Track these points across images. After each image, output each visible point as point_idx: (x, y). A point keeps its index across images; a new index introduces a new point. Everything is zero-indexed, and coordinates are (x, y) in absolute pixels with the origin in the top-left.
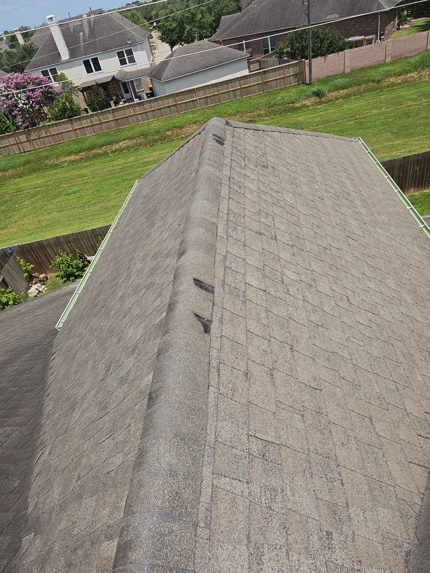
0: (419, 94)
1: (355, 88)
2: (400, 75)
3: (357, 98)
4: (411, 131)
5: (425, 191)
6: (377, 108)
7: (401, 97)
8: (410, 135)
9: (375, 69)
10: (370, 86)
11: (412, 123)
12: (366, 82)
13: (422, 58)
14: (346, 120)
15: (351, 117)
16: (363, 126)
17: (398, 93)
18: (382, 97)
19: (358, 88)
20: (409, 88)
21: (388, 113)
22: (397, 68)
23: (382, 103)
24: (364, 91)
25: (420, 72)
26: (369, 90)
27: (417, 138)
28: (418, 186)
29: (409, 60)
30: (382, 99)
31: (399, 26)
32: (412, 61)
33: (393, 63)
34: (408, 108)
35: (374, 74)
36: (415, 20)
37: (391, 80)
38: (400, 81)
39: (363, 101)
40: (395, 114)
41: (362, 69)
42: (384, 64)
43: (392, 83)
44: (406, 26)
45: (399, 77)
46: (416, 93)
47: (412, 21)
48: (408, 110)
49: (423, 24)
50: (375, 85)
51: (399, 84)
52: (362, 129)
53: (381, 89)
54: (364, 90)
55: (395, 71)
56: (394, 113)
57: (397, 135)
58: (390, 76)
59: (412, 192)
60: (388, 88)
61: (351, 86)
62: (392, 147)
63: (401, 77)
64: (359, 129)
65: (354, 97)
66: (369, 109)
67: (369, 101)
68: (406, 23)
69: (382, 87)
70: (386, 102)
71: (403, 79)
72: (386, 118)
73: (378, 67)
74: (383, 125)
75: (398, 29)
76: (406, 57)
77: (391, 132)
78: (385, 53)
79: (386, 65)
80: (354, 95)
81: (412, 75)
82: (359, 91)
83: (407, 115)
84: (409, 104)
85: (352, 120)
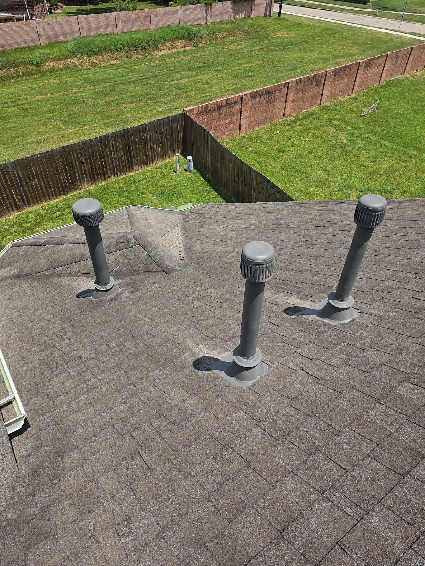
0: (83, 81)
1: (12, 70)
2: (59, 60)
3: (17, 81)
4: (81, 119)
5: (100, 184)
6: (41, 93)
7: (65, 83)
8: (80, 124)
9: (31, 51)
10: (29, 69)
11: (80, 111)
12: (25, 64)
13: (78, 44)
14: (6, 105)
15: (12, 102)
16: (28, 113)
17: (62, 79)
18: (45, 82)
19: (15, 71)
20: (72, 74)
21: (54, 99)
22: (55, 51)
23: (46, 88)
24: (24, 75)
25: (79, 59)
26: (30, 74)
27: (88, 127)
28: (91, 180)
29: (66, 45)
30: (46, 84)
31: (51, 9)
32: (68, 46)
33: (49, 46)
34: (74, 95)
35: (29, 56)
36: (67, 7)
37: (52, 64)
38: (62, 67)
39: (24, 85)
40: (62, 101)
41: (16, 50)
42: (41, 47)
43: (54, 68)
44: (59, 11)
45: (59, 62)
46: (80, 79)
47: (64, 7)
48: (75, 97)
49: (75, 11)
50: (34, 68)
51: (62, 69)
52: (27, 116)
53: (43, 74)
54: (23, 72)
55: (53, 55)
56: (60, 100)
57: (67, 122)
58: (49, 59)
59: (86, 186)
60: (51, 72)
61: (6, 67)
62: (63, 136)
63: (61, 62)
64: (23, 117)
65: (13, 80)
66: (32, 94)
67: (31, 86)
68: (57, 8)
69: (43, 72)
70: (50, 88)
71: (64, 64)
72: (52, 105)
73: (34, 49)
74: (51, 113)
75: (51, 13)
76: (62, 42)
77: (60, 120)
78: (37, 34)
79: (42, 48)
80: (13, 78)
81: (72, 61)
82: (18, 74)
83: (74, 102)
84: (74, 91)
85: (13, 106)
